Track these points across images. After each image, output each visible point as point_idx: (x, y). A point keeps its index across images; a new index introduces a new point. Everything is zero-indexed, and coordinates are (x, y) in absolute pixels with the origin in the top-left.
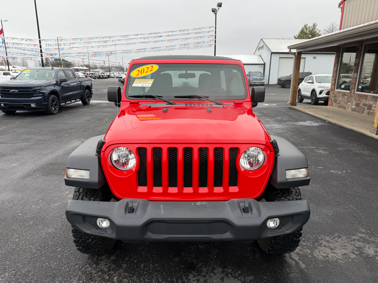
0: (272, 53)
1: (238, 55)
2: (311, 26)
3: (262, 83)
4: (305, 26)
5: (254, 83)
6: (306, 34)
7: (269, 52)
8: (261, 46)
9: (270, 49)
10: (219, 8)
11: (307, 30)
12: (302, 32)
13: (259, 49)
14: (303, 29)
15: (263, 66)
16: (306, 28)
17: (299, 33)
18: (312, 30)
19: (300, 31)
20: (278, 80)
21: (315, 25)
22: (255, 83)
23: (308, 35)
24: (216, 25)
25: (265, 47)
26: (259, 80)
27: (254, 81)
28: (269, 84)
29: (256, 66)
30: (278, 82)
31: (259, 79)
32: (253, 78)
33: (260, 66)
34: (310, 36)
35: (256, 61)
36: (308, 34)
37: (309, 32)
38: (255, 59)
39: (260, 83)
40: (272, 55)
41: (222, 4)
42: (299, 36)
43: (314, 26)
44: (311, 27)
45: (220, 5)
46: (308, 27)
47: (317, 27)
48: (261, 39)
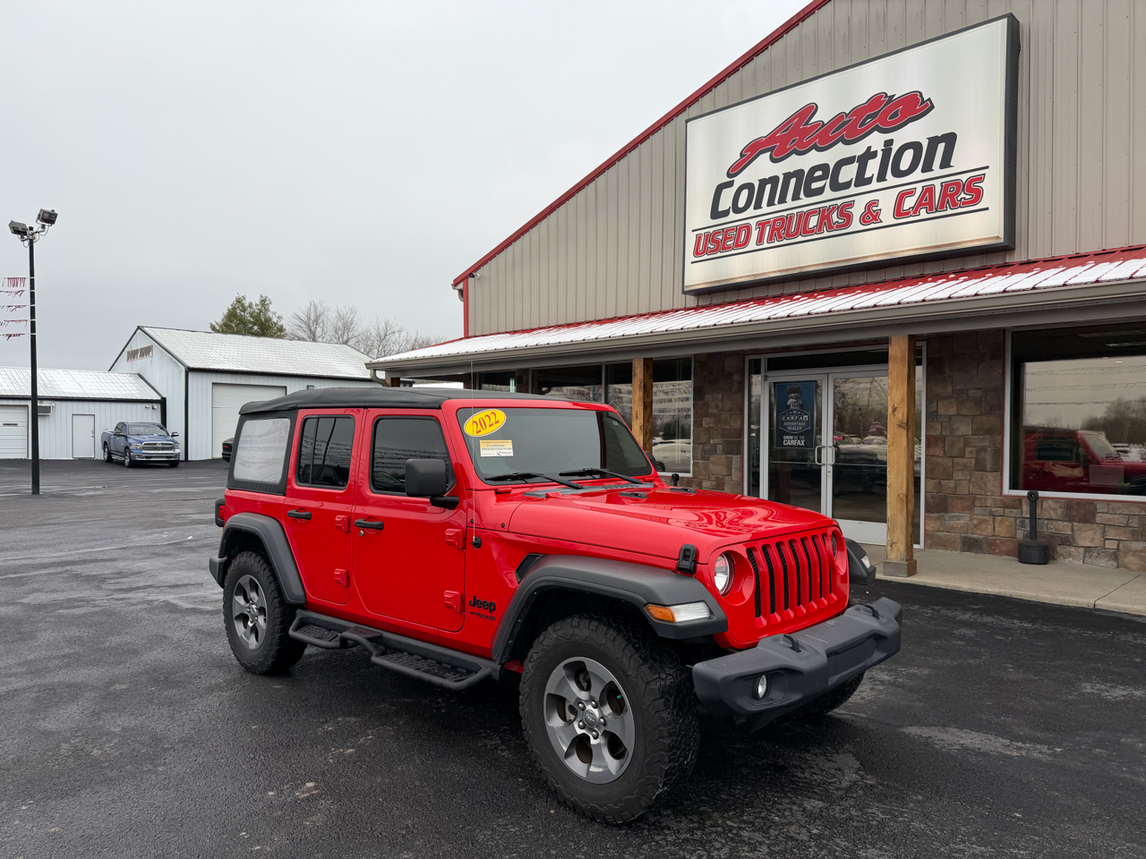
0: (189, 370)
1: (60, 371)
2: (254, 304)
3: (171, 457)
4: (239, 301)
5: (146, 457)
6: (242, 322)
7: (178, 366)
8: (139, 347)
9: (181, 358)
10: (43, 227)
11: (244, 311)
12: (232, 315)
13: (132, 355)
14: (234, 308)
15: (158, 407)
16: (243, 305)
17: (222, 317)
18: (259, 314)
19: (226, 312)
20: (224, 448)
21: (264, 300)
22: (150, 457)
23: (250, 325)
24: (32, 274)
25: (156, 348)
26: (163, 449)
27: (144, 451)
28: (189, 459)
29: (134, 406)
30: (223, 454)
31: (163, 444)
32: (141, 442)
33: (149, 405)
34: (256, 328)
35: (134, 392)
36: (250, 322)
37: (251, 316)
38: (126, 385)
39: (168, 457)
40: (190, 375)
41: (56, 215)
42: (226, 325)
43: (263, 302)
44: (257, 305)
45: (48, 218)
46: (247, 305)
47: (272, 308)
48: (139, 328)
